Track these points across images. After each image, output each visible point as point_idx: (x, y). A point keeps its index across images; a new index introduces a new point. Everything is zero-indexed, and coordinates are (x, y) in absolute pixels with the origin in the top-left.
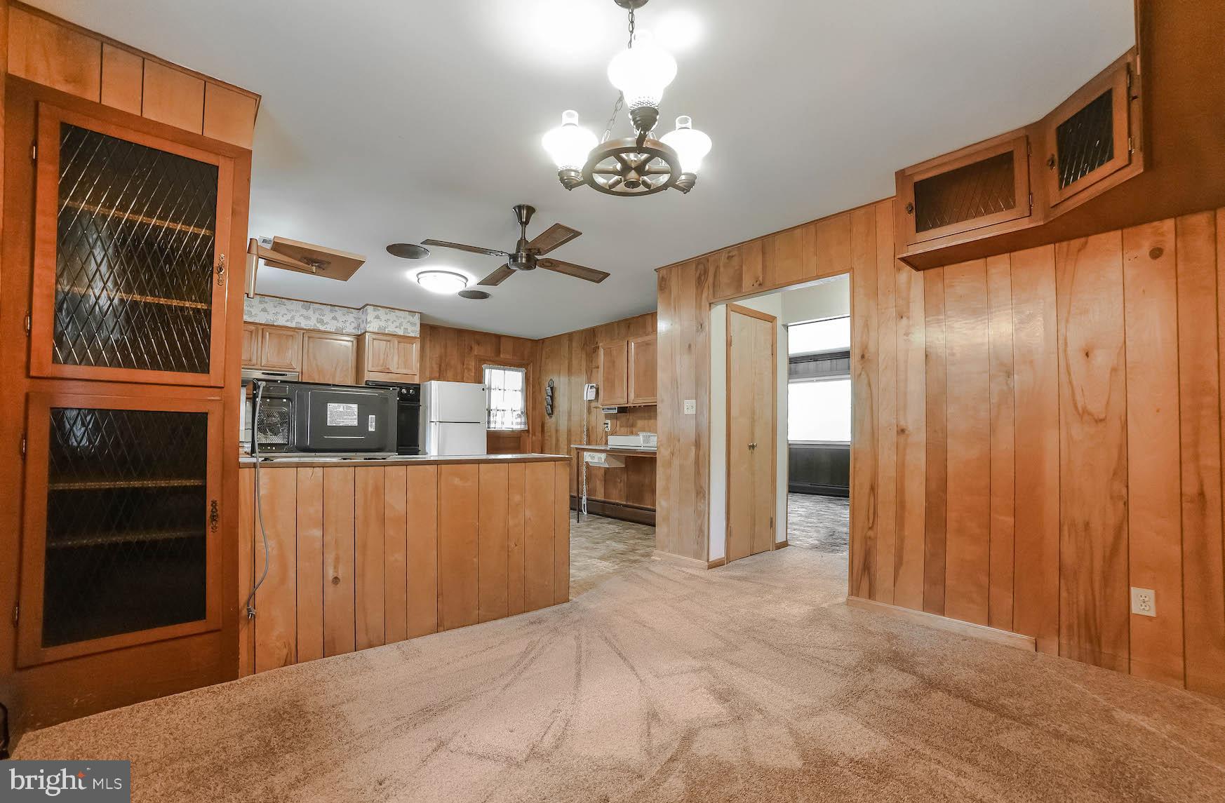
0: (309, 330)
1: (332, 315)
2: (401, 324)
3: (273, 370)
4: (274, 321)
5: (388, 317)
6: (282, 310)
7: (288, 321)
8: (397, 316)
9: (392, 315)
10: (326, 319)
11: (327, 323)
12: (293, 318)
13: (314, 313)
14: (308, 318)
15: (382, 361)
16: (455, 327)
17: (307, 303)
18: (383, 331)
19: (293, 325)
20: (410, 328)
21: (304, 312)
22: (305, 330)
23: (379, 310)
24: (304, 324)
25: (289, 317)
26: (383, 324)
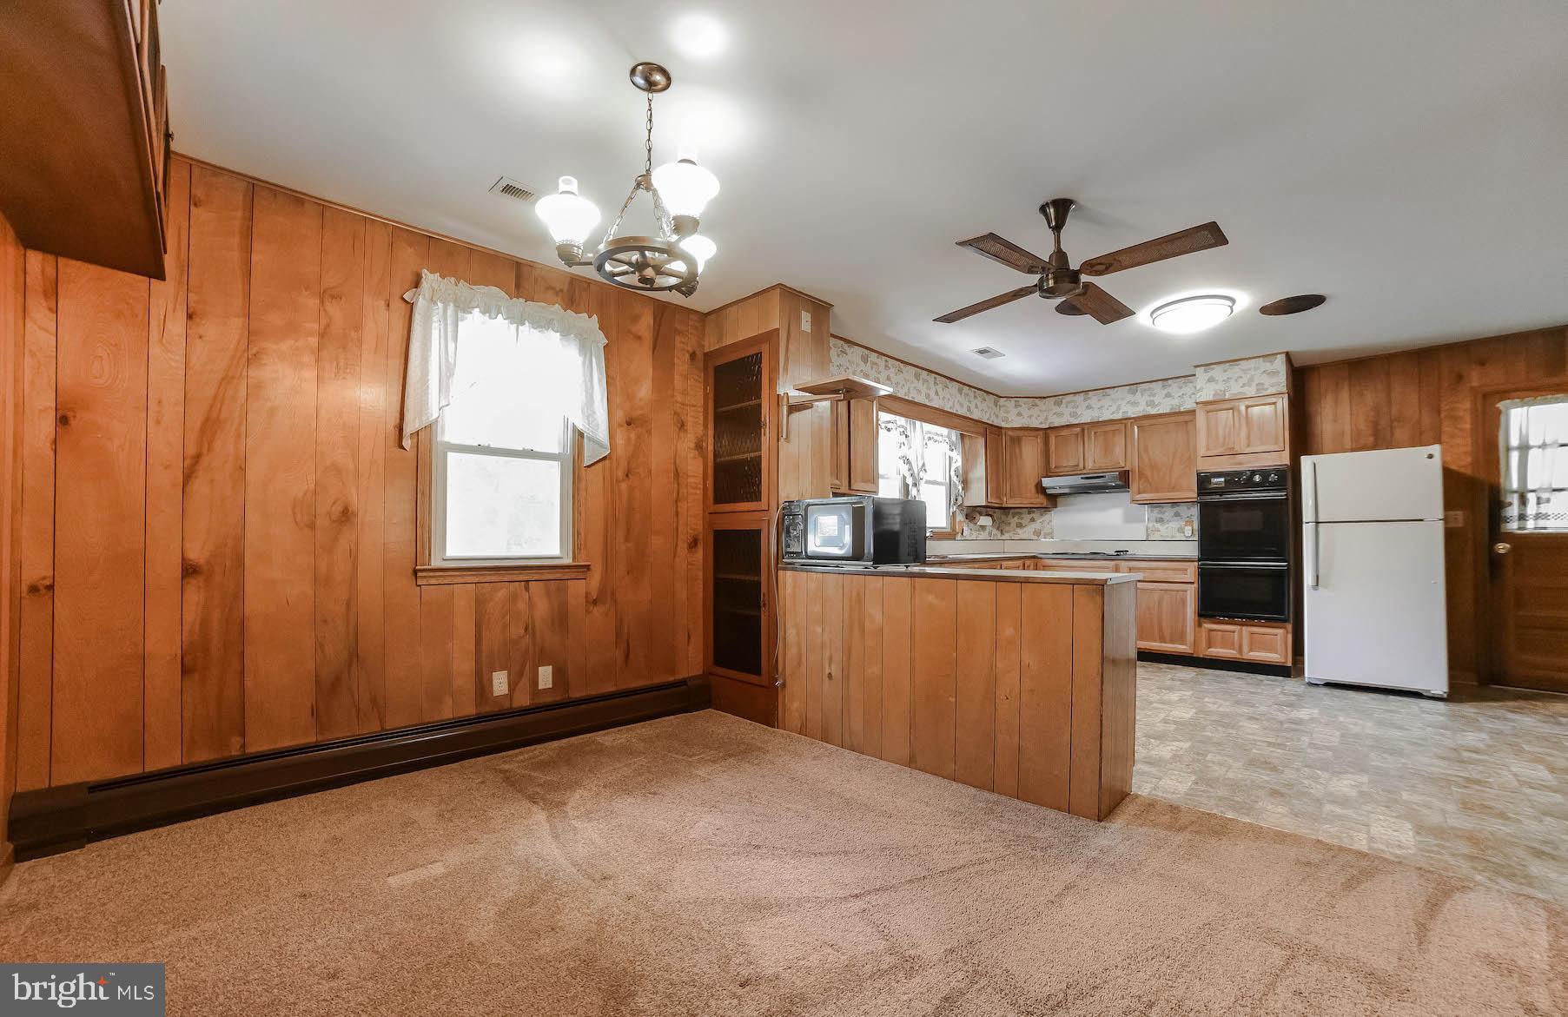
0: (1137, 419)
1: (1165, 392)
2: (1251, 380)
3: (1096, 473)
4: (1099, 417)
5: (1229, 374)
6: (1106, 402)
7: (1113, 413)
8: (1243, 370)
9: (1235, 371)
10: (1157, 399)
11: (1159, 404)
12: (1119, 408)
13: (1142, 395)
14: (1135, 404)
15: (1221, 441)
16: (1405, 349)
17: (1133, 386)
18: (1222, 398)
19: (1119, 416)
20: (1267, 380)
21: (1130, 397)
22: (1134, 418)
23: (1213, 369)
24: (1132, 412)
25: (1114, 408)
26: (1220, 387)
